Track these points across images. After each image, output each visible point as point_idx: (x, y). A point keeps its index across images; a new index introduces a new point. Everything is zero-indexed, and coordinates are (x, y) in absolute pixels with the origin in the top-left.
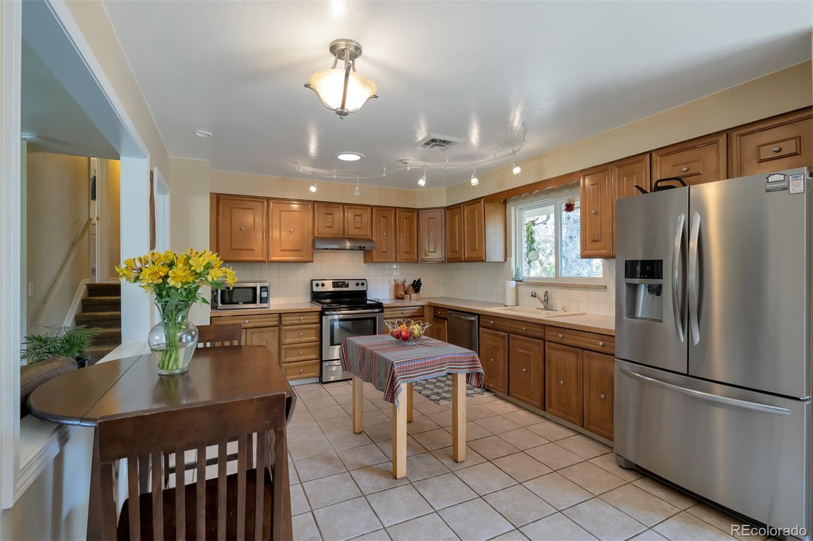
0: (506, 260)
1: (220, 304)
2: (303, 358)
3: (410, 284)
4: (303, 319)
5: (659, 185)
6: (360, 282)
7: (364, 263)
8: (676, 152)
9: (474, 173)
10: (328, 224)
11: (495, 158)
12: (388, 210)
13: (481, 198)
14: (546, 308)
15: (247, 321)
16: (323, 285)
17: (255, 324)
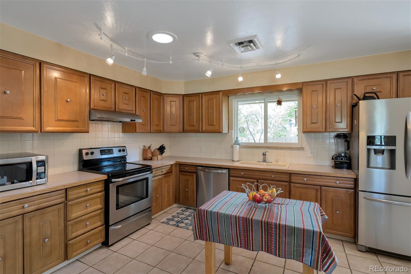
0: (228, 132)
2: (89, 228)
3: (157, 149)
4: (90, 190)
5: (367, 95)
6: (121, 149)
7: (122, 133)
8: (369, 79)
10: (102, 98)
11: (258, 65)
12: (146, 92)
13: (220, 91)
14: (264, 161)
15: (26, 205)
16: (92, 154)
17: (36, 206)
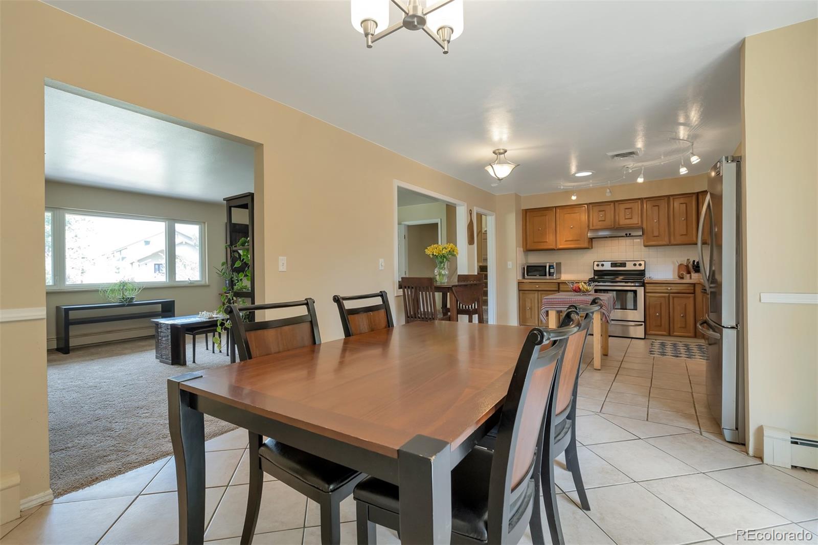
1: (526, 276)
6: (638, 263)
7: (644, 247)
9: (683, 164)
10: (601, 218)
12: (660, 199)
16: (603, 265)
